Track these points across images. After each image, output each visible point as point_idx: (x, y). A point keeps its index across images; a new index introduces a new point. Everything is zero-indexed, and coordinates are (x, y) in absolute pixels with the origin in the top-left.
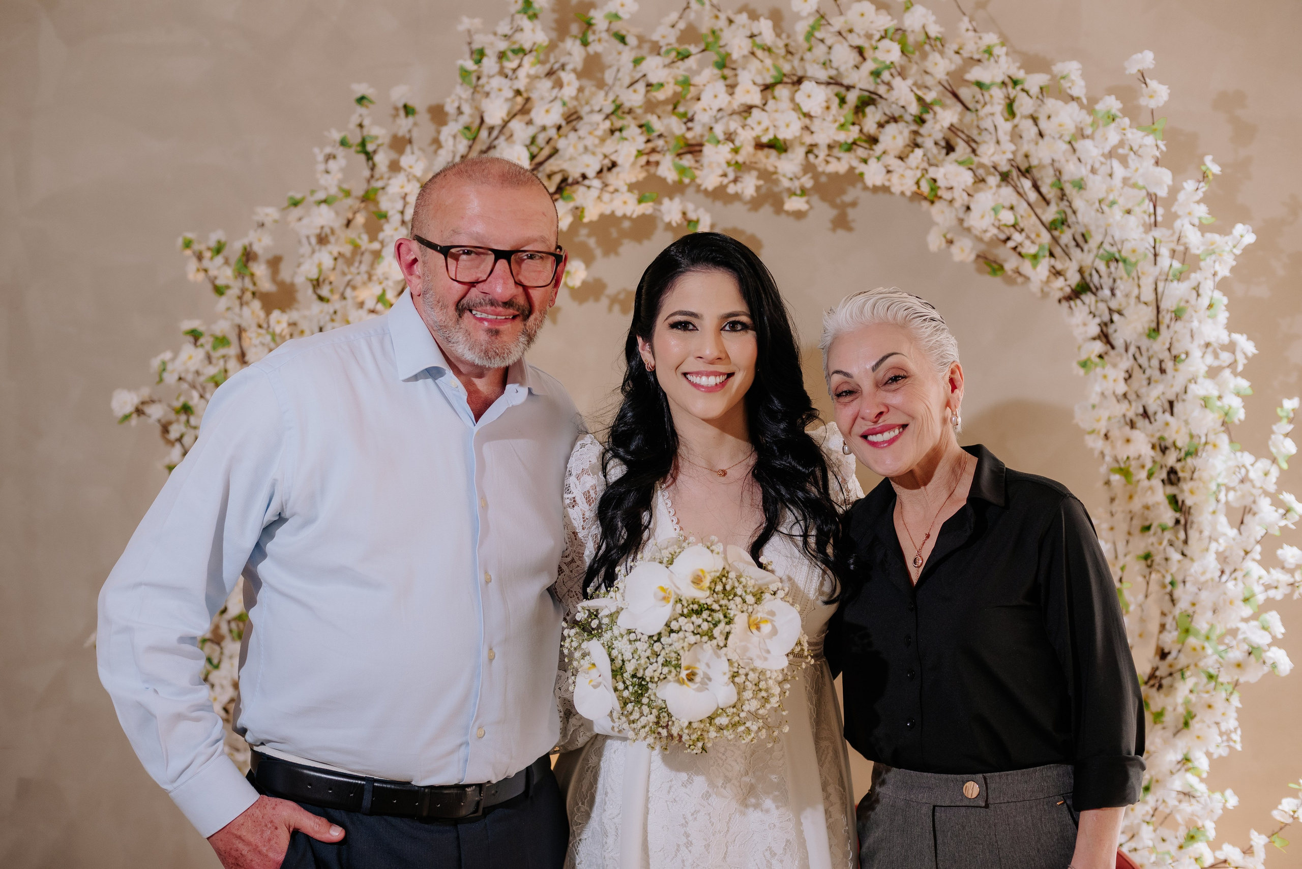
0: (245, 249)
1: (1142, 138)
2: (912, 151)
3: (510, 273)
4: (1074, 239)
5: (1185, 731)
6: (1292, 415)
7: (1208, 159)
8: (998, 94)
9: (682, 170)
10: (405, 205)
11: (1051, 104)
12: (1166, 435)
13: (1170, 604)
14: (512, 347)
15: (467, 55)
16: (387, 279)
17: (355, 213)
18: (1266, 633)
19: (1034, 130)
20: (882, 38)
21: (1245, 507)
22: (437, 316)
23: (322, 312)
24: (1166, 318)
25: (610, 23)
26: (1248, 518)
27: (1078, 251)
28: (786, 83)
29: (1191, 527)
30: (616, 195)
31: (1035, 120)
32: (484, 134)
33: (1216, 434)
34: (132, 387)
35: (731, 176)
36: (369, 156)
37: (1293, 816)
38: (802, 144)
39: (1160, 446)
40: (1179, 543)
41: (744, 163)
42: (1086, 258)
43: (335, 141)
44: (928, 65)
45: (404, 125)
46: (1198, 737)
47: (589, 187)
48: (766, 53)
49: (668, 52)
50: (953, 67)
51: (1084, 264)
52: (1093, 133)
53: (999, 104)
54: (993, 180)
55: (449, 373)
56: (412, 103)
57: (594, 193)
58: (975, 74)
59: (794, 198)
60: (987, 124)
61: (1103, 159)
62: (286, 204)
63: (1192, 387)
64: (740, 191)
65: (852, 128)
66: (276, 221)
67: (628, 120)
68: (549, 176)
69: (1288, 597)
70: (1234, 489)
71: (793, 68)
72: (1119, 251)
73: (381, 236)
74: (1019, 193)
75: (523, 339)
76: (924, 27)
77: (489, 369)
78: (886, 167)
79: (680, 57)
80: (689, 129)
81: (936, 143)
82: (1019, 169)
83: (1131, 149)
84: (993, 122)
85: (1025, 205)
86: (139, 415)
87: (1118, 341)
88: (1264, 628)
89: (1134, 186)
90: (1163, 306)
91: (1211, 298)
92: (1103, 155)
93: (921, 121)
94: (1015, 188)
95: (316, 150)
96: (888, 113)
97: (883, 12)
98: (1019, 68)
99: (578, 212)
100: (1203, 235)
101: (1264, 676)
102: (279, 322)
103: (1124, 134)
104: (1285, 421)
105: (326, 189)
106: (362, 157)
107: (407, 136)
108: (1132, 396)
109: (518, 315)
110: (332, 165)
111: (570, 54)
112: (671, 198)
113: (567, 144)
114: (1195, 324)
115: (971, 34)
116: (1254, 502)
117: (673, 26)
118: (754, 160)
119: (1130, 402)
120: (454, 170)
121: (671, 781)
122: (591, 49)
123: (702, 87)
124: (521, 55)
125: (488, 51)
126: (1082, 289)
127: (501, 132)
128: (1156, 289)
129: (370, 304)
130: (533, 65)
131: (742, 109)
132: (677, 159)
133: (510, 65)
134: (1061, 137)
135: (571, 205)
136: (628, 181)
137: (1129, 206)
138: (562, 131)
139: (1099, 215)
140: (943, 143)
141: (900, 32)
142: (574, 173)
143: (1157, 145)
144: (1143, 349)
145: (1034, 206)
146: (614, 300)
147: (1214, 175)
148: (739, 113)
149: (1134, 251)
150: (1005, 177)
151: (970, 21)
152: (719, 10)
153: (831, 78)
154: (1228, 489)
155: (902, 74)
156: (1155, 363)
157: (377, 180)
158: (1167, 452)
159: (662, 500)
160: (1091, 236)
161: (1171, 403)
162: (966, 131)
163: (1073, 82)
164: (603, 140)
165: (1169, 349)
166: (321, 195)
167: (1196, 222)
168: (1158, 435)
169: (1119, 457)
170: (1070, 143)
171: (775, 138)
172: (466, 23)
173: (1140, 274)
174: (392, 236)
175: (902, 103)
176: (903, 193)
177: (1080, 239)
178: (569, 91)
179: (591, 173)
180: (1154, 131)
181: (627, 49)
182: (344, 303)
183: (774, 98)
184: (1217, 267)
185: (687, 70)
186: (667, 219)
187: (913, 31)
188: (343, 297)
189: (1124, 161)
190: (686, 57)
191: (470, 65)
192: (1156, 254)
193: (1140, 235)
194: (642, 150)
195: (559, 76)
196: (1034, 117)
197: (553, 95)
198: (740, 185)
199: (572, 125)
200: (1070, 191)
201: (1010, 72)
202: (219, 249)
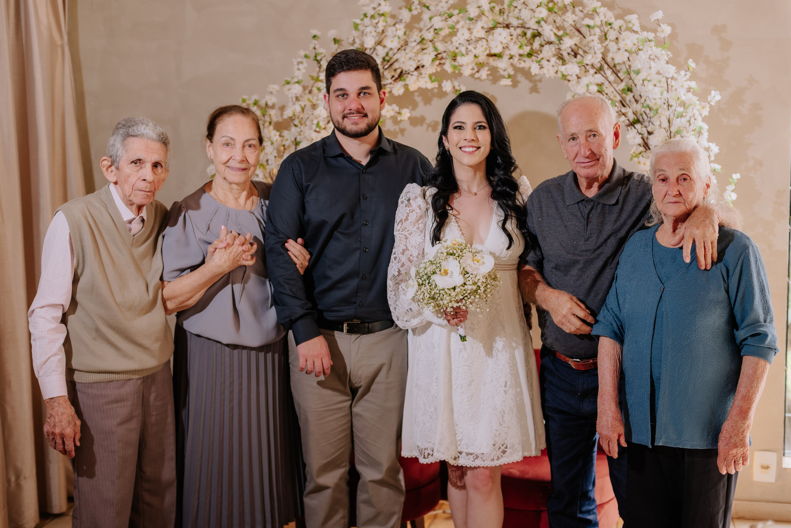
0: (266, 103)
1: (661, 51)
4: (634, 98)
7: (691, 61)
8: (597, 31)
9: (455, 67)
11: (625, 34)
15: (362, 16)
16: (319, 117)
19: (615, 47)
20: (538, 6)
23: (295, 131)
27: (635, 103)
28: (499, 27)
30: (423, 79)
35: (476, 69)
36: (319, 62)
38: (506, 54)
41: (481, 63)
42: (638, 107)
43: (302, 56)
44: (565, 17)
45: (334, 47)
47: (412, 75)
49: (444, 15)
50: (576, 18)
51: (637, 110)
53: (598, 35)
54: (592, 71)
56: (338, 38)
57: (414, 78)
58: (587, 21)
59: (504, 80)
60: (591, 45)
61: (648, 60)
62: (284, 83)
64: (480, 76)
65: (525, 47)
66: (277, 91)
67: (428, 45)
68: (395, 70)
71: (504, 19)
74: (605, 77)
78: (541, 65)
79: (449, 16)
80: (457, 48)
81: (569, 54)
82: (608, 65)
83: (656, 56)
85: (608, 82)
89: (658, 73)
90: (672, 129)
91: (700, 126)
92: (647, 58)
93: (561, 43)
94: (603, 75)
95: (294, 60)
96: (546, 40)
99: (406, 86)
102: (275, 136)
103: (653, 49)
104: (734, 184)
105: (298, 77)
106: (315, 62)
110: (301, 66)
111: (404, 15)
112: (447, 80)
113: (400, 56)
117: (447, 2)
118: (487, 62)
122: (413, 13)
123: (458, 30)
124: (380, 17)
125: (368, 15)
126: (635, 122)
128: (669, 121)
130: (384, 21)
131: (477, 39)
132: (453, 63)
133: (375, 21)
134: (626, 50)
135: (403, 83)
136: (431, 72)
137: (654, 83)
138: (400, 50)
139: (643, 86)
140: (573, 53)
142: (405, 68)
143: (667, 55)
145: (612, 83)
147: (693, 68)
149: (655, 103)
153: (522, 24)
162: (583, 48)
163: (634, 24)
164: (417, 54)
166: (296, 80)
167: (685, 90)
173: (660, 115)
176: (550, 77)
178: (401, 33)
180: (664, 48)
181: (430, 12)
185: (453, 22)
186: (444, 90)
187: (557, 2)
189: (653, 60)
190: (452, 16)
191: (358, 21)
192: (668, 105)
193: (660, 96)
194: (435, 58)
195: (397, 25)
196: (616, 41)
197: (394, 34)
198: (480, 73)
199: (404, 48)
200: (633, 75)
201: (606, 20)
202: (256, 103)
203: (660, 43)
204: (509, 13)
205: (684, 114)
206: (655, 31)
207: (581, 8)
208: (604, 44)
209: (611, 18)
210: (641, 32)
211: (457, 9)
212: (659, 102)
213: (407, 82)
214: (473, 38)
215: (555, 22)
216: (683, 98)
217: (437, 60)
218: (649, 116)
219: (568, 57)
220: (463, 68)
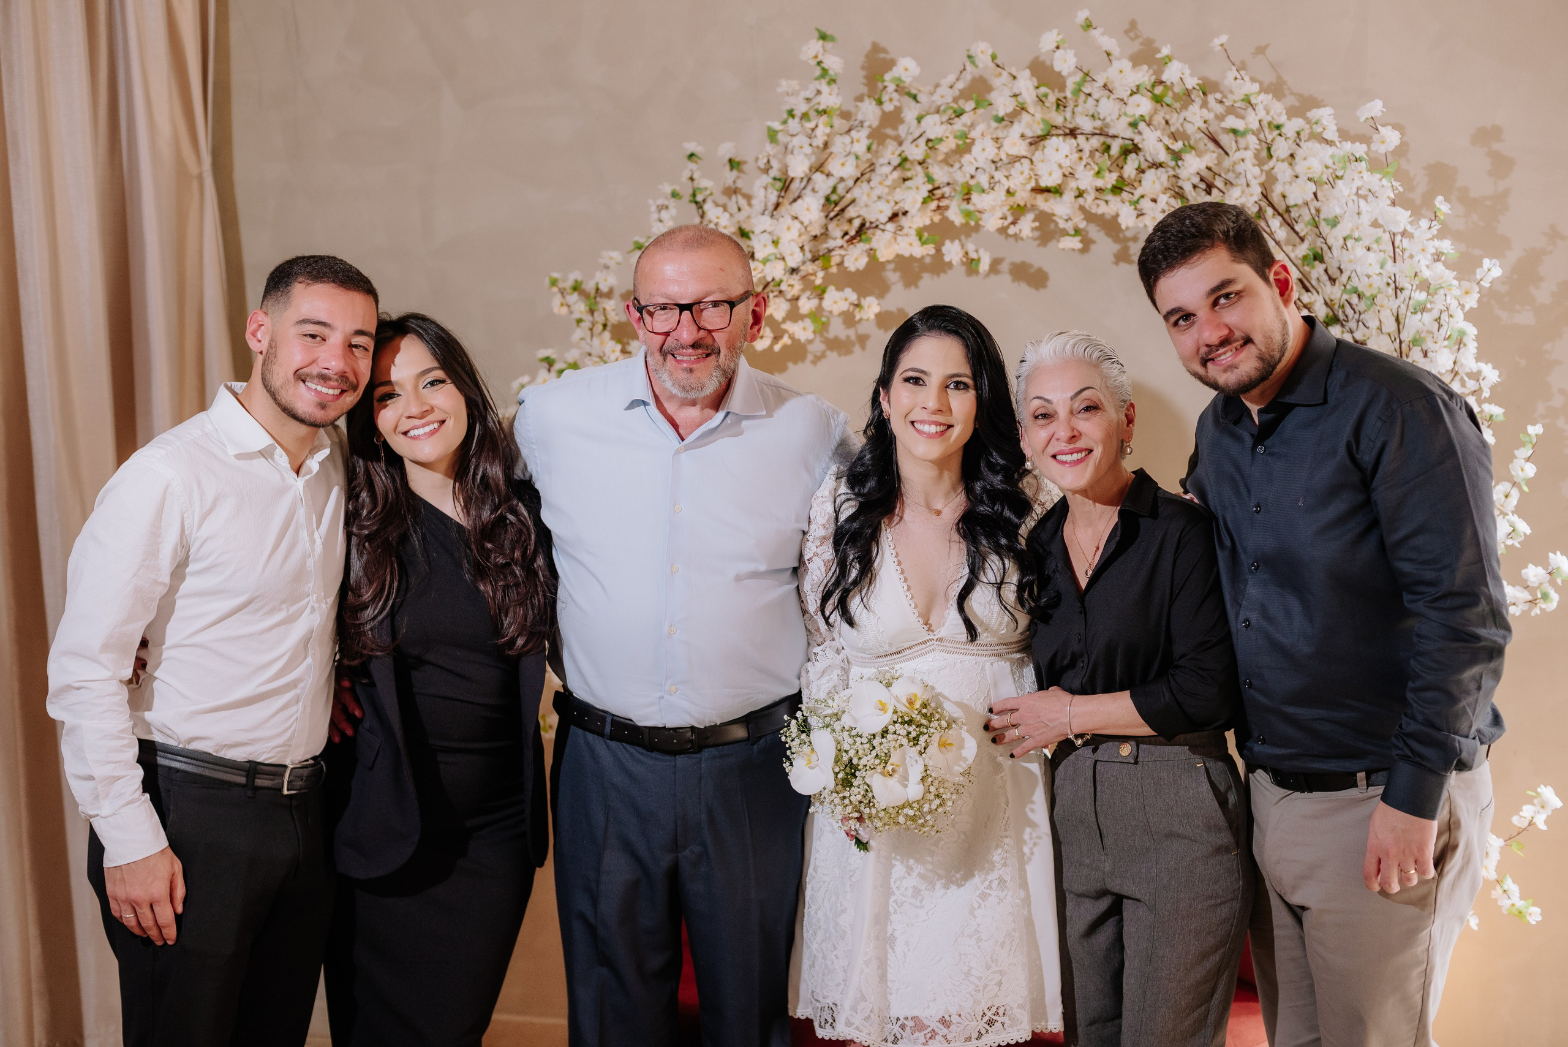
0: (595, 287)
1: (1380, 180)
4: (1327, 273)
7: (1440, 201)
8: (1252, 140)
9: (968, 214)
11: (1309, 147)
15: (785, 116)
19: (1289, 172)
20: (1133, 93)
24: (1405, 348)
25: (898, 83)
27: (1328, 283)
28: (1056, 135)
30: (905, 237)
31: (1290, 162)
35: (1010, 219)
36: (699, 205)
37: (1530, 822)
38: (1069, 189)
41: (1021, 206)
42: (1335, 293)
43: (666, 194)
44: (1188, 114)
45: (729, 177)
47: (883, 230)
49: (946, 111)
50: (1210, 116)
51: (1332, 298)
53: (1254, 148)
55: (652, 404)
56: (737, 159)
57: (888, 236)
58: (1231, 122)
59: (1067, 238)
60: (1240, 168)
61: (1355, 198)
62: (632, 247)
64: (1018, 232)
65: (1107, 174)
66: (619, 264)
67: (915, 171)
68: (850, 221)
71: (1065, 120)
76: (1183, 80)
79: (956, 114)
80: (972, 177)
81: (1195, 187)
82: (1274, 209)
83: (1370, 191)
89: (1375, 224)
90: (1404, 336)
91: (1452, 330)
92: (1352, 194)
95: (651, 202)
96: (1150, 159)
98: (1282, 113)
99: (872, 252)
102: (613, 351)
103: (1364, 177)
104: (1530, 446)
106: (693, 206)
107: (733, 187)
109: (708, 353)
110: (664, 215)
111: (867, 112)
112: (952, 240)
113: (862, 193)
117: (951, 87)
118: (1031, 203)
122: (885, 108)
123: (974, 140)
124: (821, 115)
125: (795, 112)
127: (808, 182)
128: (1397, 320)
130: (828, 125)
132: (965, 206)
134: (1309, 179)
135: (866, 246)
136: (921, 225)
137: (1367, 243)
138: (859, 182)
139: (1345, 251)
140: (1203, 186)
142: (870, 217)
143: (1392, 188)
145: (1282, 244)
147: (1445, 214)
149: (1369, 285)
151: (1237, 71)
153: (1101, 129)
162: (1223, 175)
163: (1326, 126)
164: (893, 188)
167: (1430, 257)
172: (785, 85)
173: (1380, 307)
177: (1331, 273)
178: (860, 148)
180: (1389, 174)
181: (918, 105)
185: (965, 125)
186: (947, 259)
187: (1172, 83)
189: (1365, 198)
190: (961, 114)
191: (776, 125)
192: (1396, 288)
193: (1378, 271)
194: (929, 197)
195: (853, 133)
196: (1290, 159)
197: (848, 150)
198: (1018, 227)
199: (866, 177)
200: (1324, 228)
201: (1269, 118)
202: (577, 287)
203: (1376, 165)
204: (1076, 106)
205: (1429, 306)
206: (1366, 140)
207: (1218, 96)
208: (1266, 168)
209: (1280, 115)
210: (1340, 142)
211: (971, 99)
212: (1378, 282)
213: (874, 244)
214: (1004, 157)
215: (1167, 122)
216: (1426, 273)
217: (933, 200)
218: (1356, 310)
219: (1194, 193)
220: (984, 216)
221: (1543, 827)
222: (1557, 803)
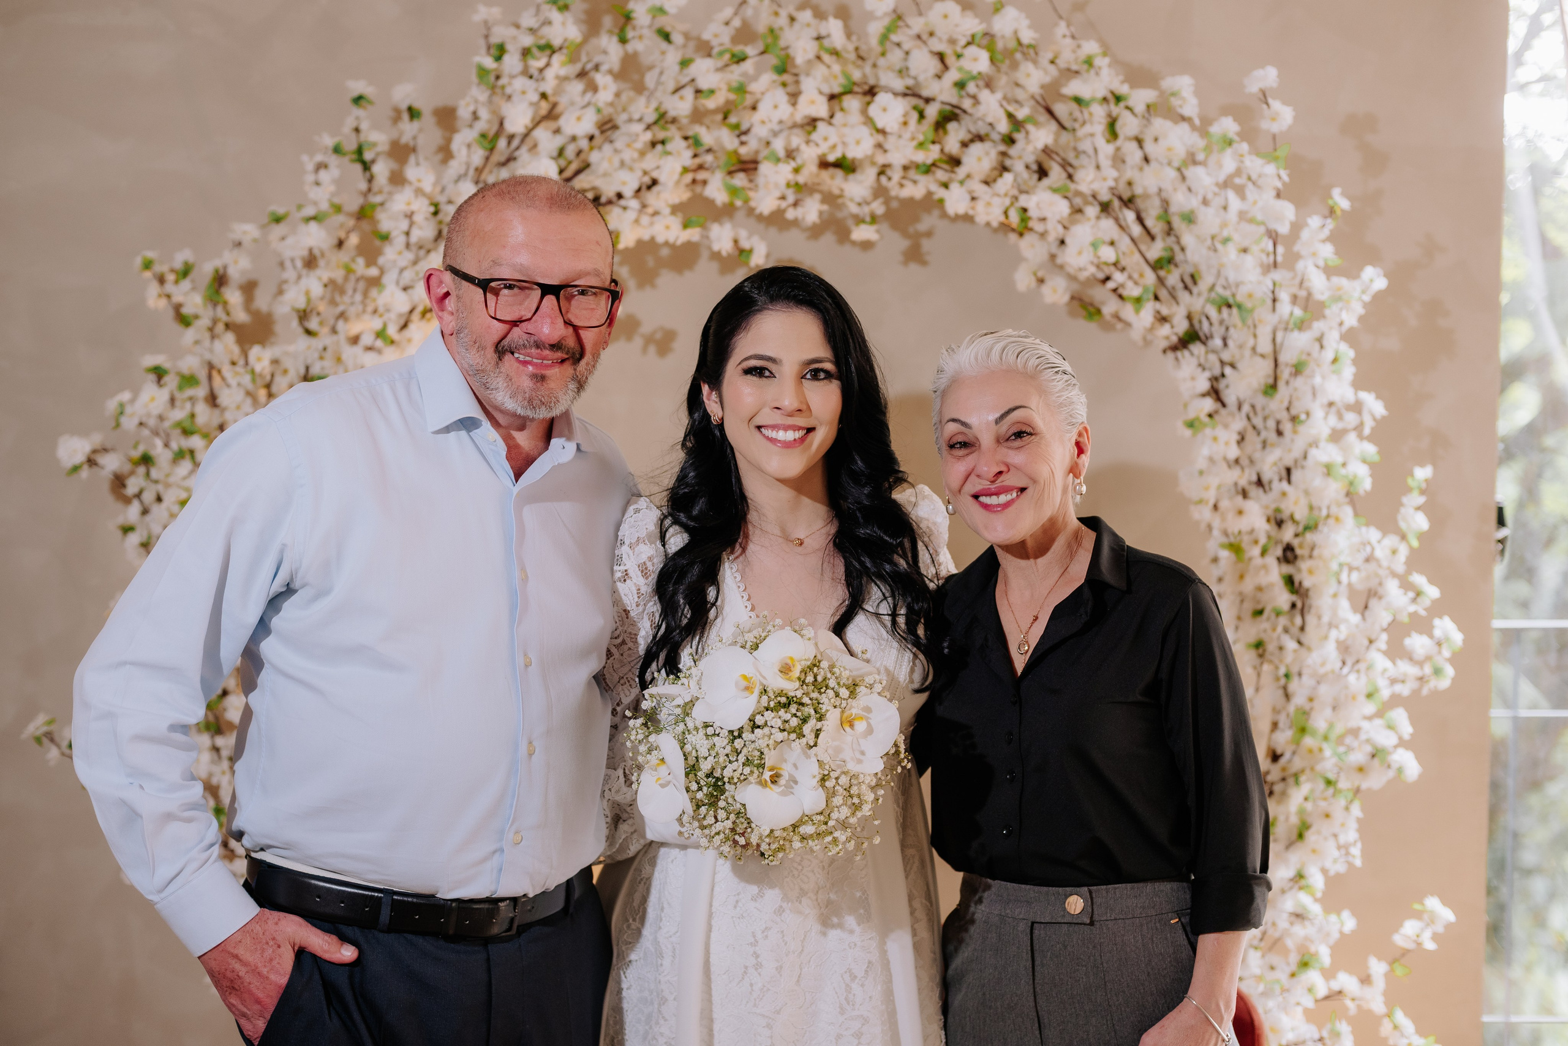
0: (217, 271)
1: (1262, 166)
2: (1001, 175)
3: (558, 311)
4: (1183, 281)
5: (1299, 844)
6: (1424, 486)
7: (1337, 194)
8: (1099, 112)
9: (734, 191)
10: (412, 224)
11: (1160, 124)
12: (1283, 506)
13: (1283, 699)
14: (560, 395)
15: (483, 50)
16: (388, 310)
17: (348, 232)
18: (1391, 734)
19: (1138, 155)
20: (969, 44)
21: (1370, 591)
22: (473, 358)
23: (309, 348)
24: (1285, 373)
25: (654, 17)
26: (1373, 603)
27: (1186, 294)
28: (857, 93)
29: (1309, 612)
30: (656, 218)
31: (1139, 141)
32: (502, 143)
33: (1339, 505)
34: (82, 432)
35: (791, 199)
36: (366, 166)
37: (1415, 942)
38: (873, 163)
39: (1276, 519)
40: (1295, 630)
41: (806, 185)
42: (1195, 302)
43: (326, 148)
44: (1020, 76)
45: (408, 129)
46: (1314, 851)
47: (625, 208)
48: (834, 58)
49: (721, 54)
50: (1047, 79)
51: (1193, 309)
52: (1207, 158)
53: (1100, 123)
54: (1092, 211)
55: (486, 424)
56: (417, 105)
57: (631, 215)
58: (1074, 87)
59: (863, 227)
60: (1086, 145)
61: (1216, 190)
62: (266, 220)
63: (1314, 453)
64: (800, 216)
65: (930, 146)
66: (255, 241)
67: (673, 132)
69: (1416, 693)
70: (1358, 569)
71: (865, 76)
72: (1234, 295)
73: (381, 260)
74: (1121, 226)
75: (572, 386)
76: (1016, 32)
77: (533, 420)
78: (970, 192)
79: (735, 60)
80: (743, 143)
81: (1027, 167)
82: (1120, 198)
83: (1249, 178)
84: (1093, 143)
85: (1127, 240)
86: (90, 466)
87: (1230, 397)
88: (1390, 727)
89: (1251, 221)
90: (1283, 358)
91: (1337, 352)
92: (1217, 184)
93: (1010, 140)
94: (1117, 220)
95: (305, 158)
96: (973, 130)
97: (969, 13)
98: (1123, 82)
100: (1328, 279)
101: (1389, 782)
102: (259, 359)
103: (1242, 162)
104: (1415, 493)
105: (315, 203)
106: (358, 167)
107: (411, 144)
108: (1245, 462)
109: (568, 359)
110: (323, 175)
111: (605, 52)
112: (722, 224)
113: (601, 158)
114: (1318, 380)
115: (1068, 41)
116: (1380, 584)
117: (727, 24)
118: (816, 180)
119: (1243, 469)
120: (495, 191)
121: (738, 894)
122: (630, 47)
123: (758, 96)
124: (548, 52)
125: (509, 47)
126: (1190, 338)
127: (523, 141)
128: (1274, 340)
129: (367, 339)
130: (563, 64)
131: (806, 121)
132: (728, 178)
133: (536, 64)
134: (1169, 164)
137: (1245, 244)
138: (596, 142)
139: (1211, 253)
140: (1035, 167)
141: (988, 38)
142: (608, 191)
143: (1279, 177)
144: (1258, 408)
145: (1137, 241)
146: (649, 340)
147: (1342, 211)
148: (802, 126)
149: (1250, 296)
150: (1105, 207)
151: (1068, 26)
152: (779, 6)
153: (908, 88)
154: (1351, 569)
155: (989, 84)
156: (1271, 424)
157: (376, 194)
158: (1284, 526)
159: (730, 573)
160: (1200, 277)
161: (1288, 471)
162: (1062, 153)
163: (1184, 99)
164: (642, 154)
165: (1288, 409)
166: (310, 211)
167: (1321, 263)
168: (1273, 506)
169: (1230, 531)
170: (1179, 169)
171: (844, 157)
172: (483, 12)
173: (1257, 322)
174: (395, 262)
175: (989, 119)
176: (988, 224)
177: (1188, 280)
178: (605, 96)
179: (628, 192)
180: (1275, 159)
181: (672, 48)
182: (335, 338)
183: (842, 109)
184: (1344, 316)
185: (745, 74)
186: (716, 247)
187: (1003, 37)
188: (334, 331)
189: (1240, 192)
190: (742, 60)
191: (489, 62)
192: (1273, 300)
193: (1255, 278)
194: (688, 167)
197: (586, 100)
198: (801, 209)
199: (606, 136)
200: (1178, 226)
201: (1112, 87)
202: (185, 272)
203: (1264, 147)
204: (880, 58)
205: (1308, 323)
206: (1246, 115)
211: (756, 40)
212: (1260, 292)
218: (1225, 324)
221: (1430, 945)
222: (1448, 915)
